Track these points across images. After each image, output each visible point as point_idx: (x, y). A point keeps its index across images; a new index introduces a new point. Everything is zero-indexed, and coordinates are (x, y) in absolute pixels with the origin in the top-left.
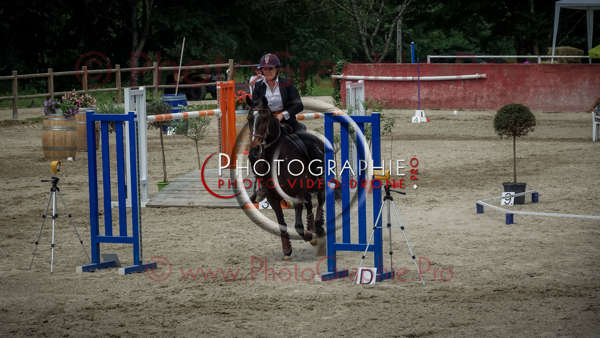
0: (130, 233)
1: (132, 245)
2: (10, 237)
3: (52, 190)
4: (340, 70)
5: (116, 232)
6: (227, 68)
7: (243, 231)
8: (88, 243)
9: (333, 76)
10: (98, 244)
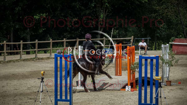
0: (68, 98)
1: (69, 103)
2: (31, 99)
3: (41, 82)
4: (172, 41)
5: (64, 98)
6: (131, 39)
7: (116, 99)
8: (54, 101)
9: (170, 43)
10: (57, 102)
